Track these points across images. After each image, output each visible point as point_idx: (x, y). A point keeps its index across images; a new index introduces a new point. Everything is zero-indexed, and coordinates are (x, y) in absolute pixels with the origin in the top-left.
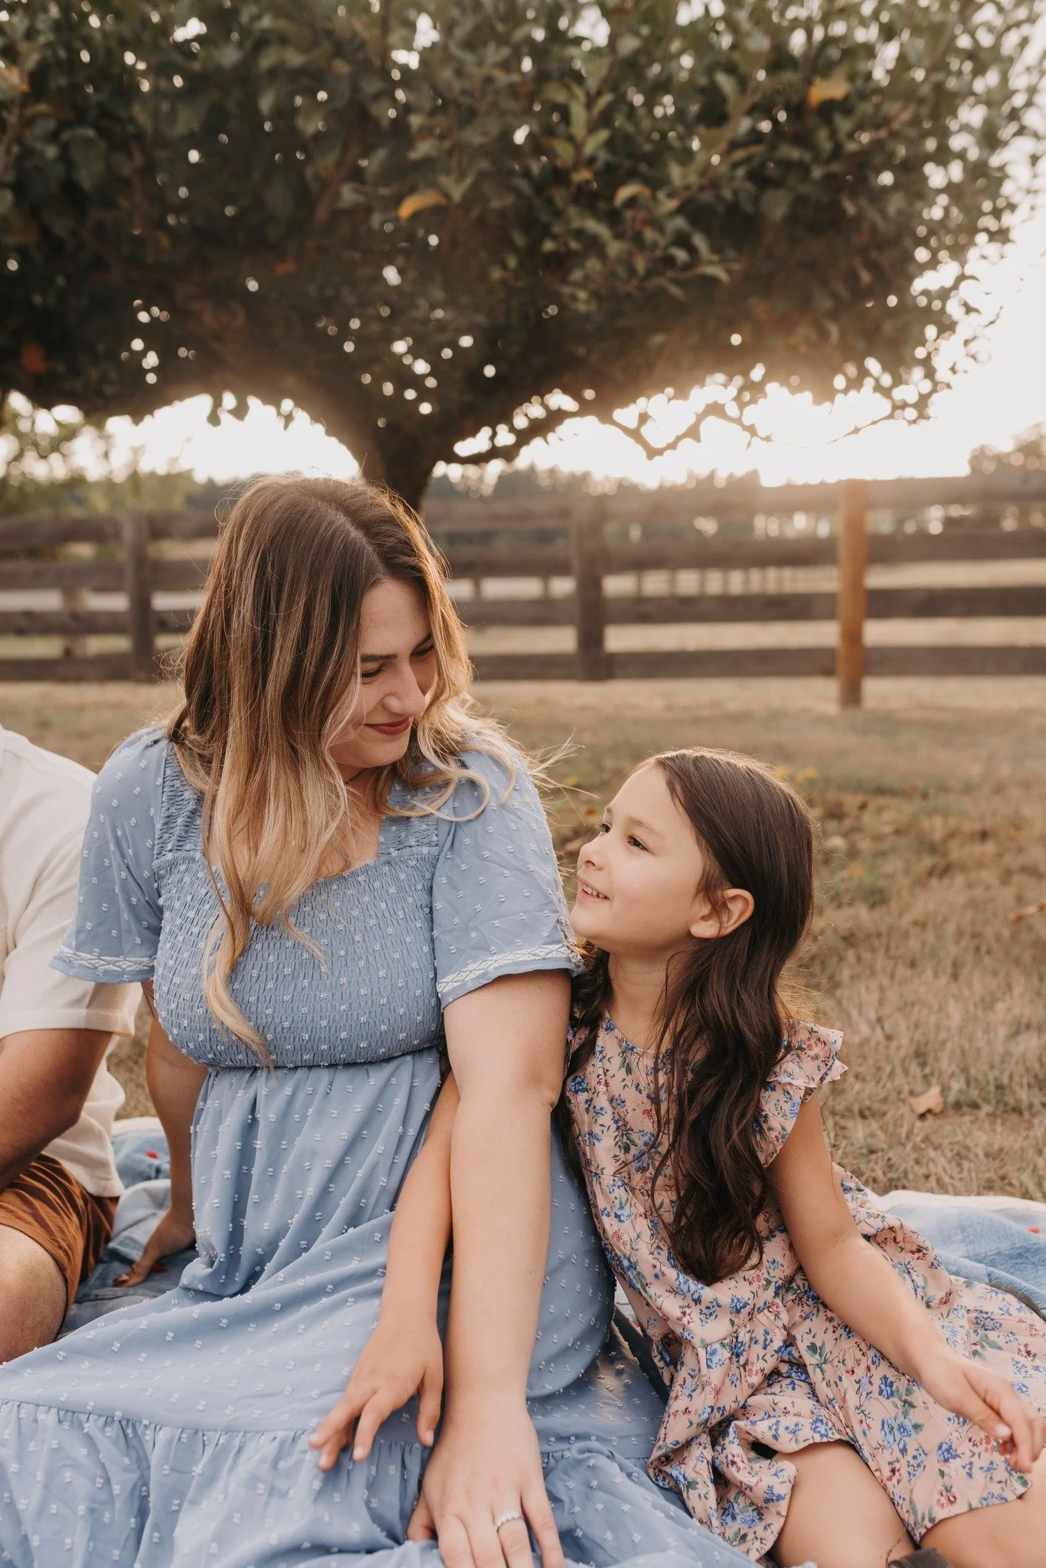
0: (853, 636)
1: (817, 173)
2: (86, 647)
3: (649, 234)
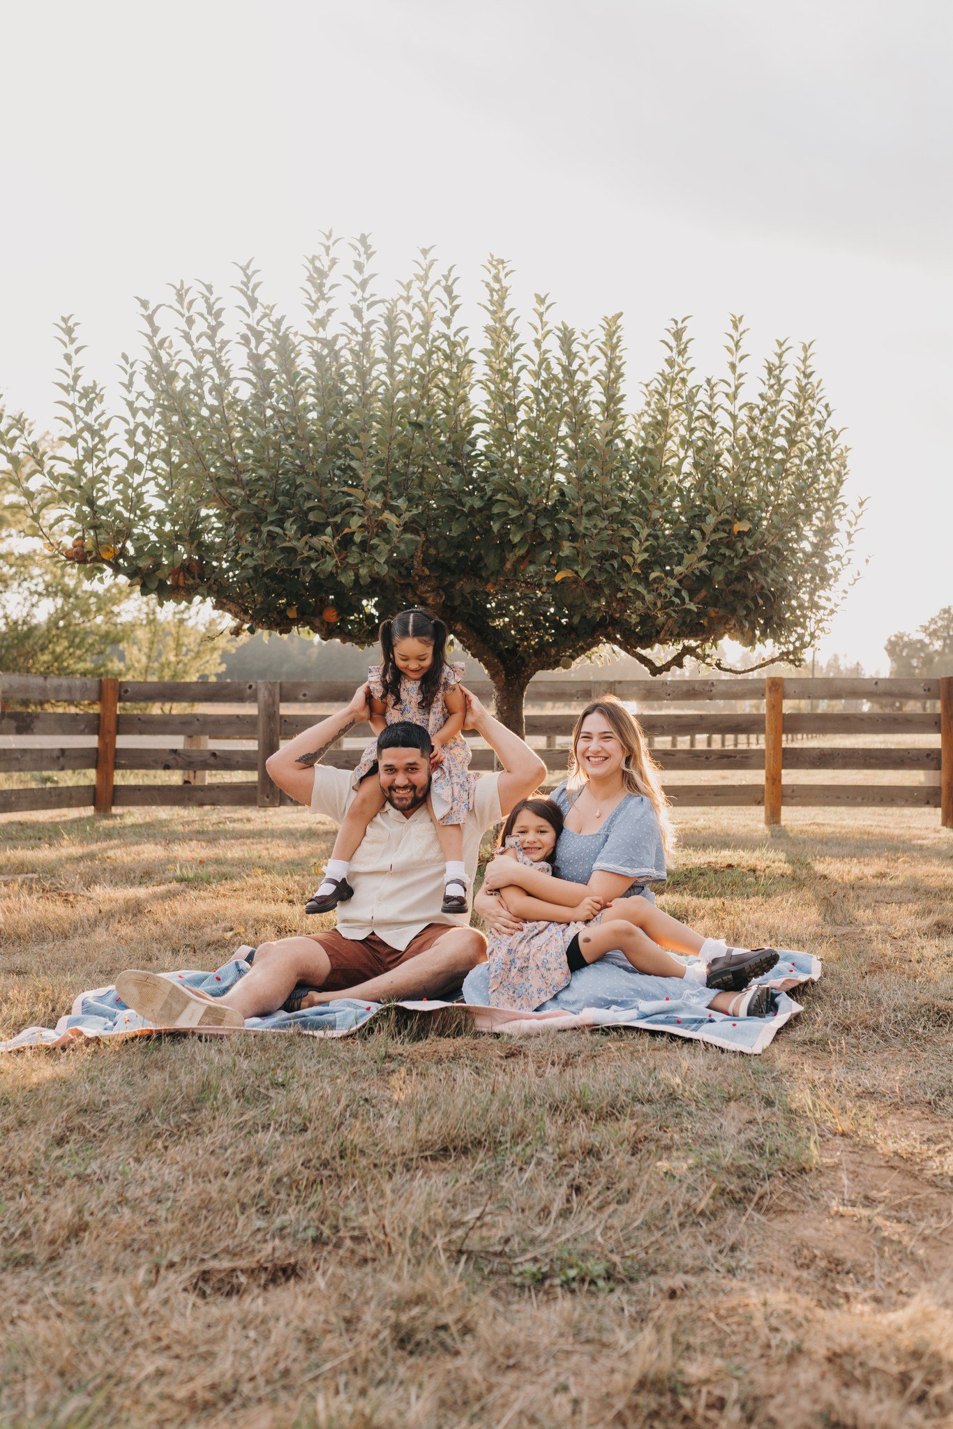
0: (774, 779)
2: (203, 779)
3: (663, 592)
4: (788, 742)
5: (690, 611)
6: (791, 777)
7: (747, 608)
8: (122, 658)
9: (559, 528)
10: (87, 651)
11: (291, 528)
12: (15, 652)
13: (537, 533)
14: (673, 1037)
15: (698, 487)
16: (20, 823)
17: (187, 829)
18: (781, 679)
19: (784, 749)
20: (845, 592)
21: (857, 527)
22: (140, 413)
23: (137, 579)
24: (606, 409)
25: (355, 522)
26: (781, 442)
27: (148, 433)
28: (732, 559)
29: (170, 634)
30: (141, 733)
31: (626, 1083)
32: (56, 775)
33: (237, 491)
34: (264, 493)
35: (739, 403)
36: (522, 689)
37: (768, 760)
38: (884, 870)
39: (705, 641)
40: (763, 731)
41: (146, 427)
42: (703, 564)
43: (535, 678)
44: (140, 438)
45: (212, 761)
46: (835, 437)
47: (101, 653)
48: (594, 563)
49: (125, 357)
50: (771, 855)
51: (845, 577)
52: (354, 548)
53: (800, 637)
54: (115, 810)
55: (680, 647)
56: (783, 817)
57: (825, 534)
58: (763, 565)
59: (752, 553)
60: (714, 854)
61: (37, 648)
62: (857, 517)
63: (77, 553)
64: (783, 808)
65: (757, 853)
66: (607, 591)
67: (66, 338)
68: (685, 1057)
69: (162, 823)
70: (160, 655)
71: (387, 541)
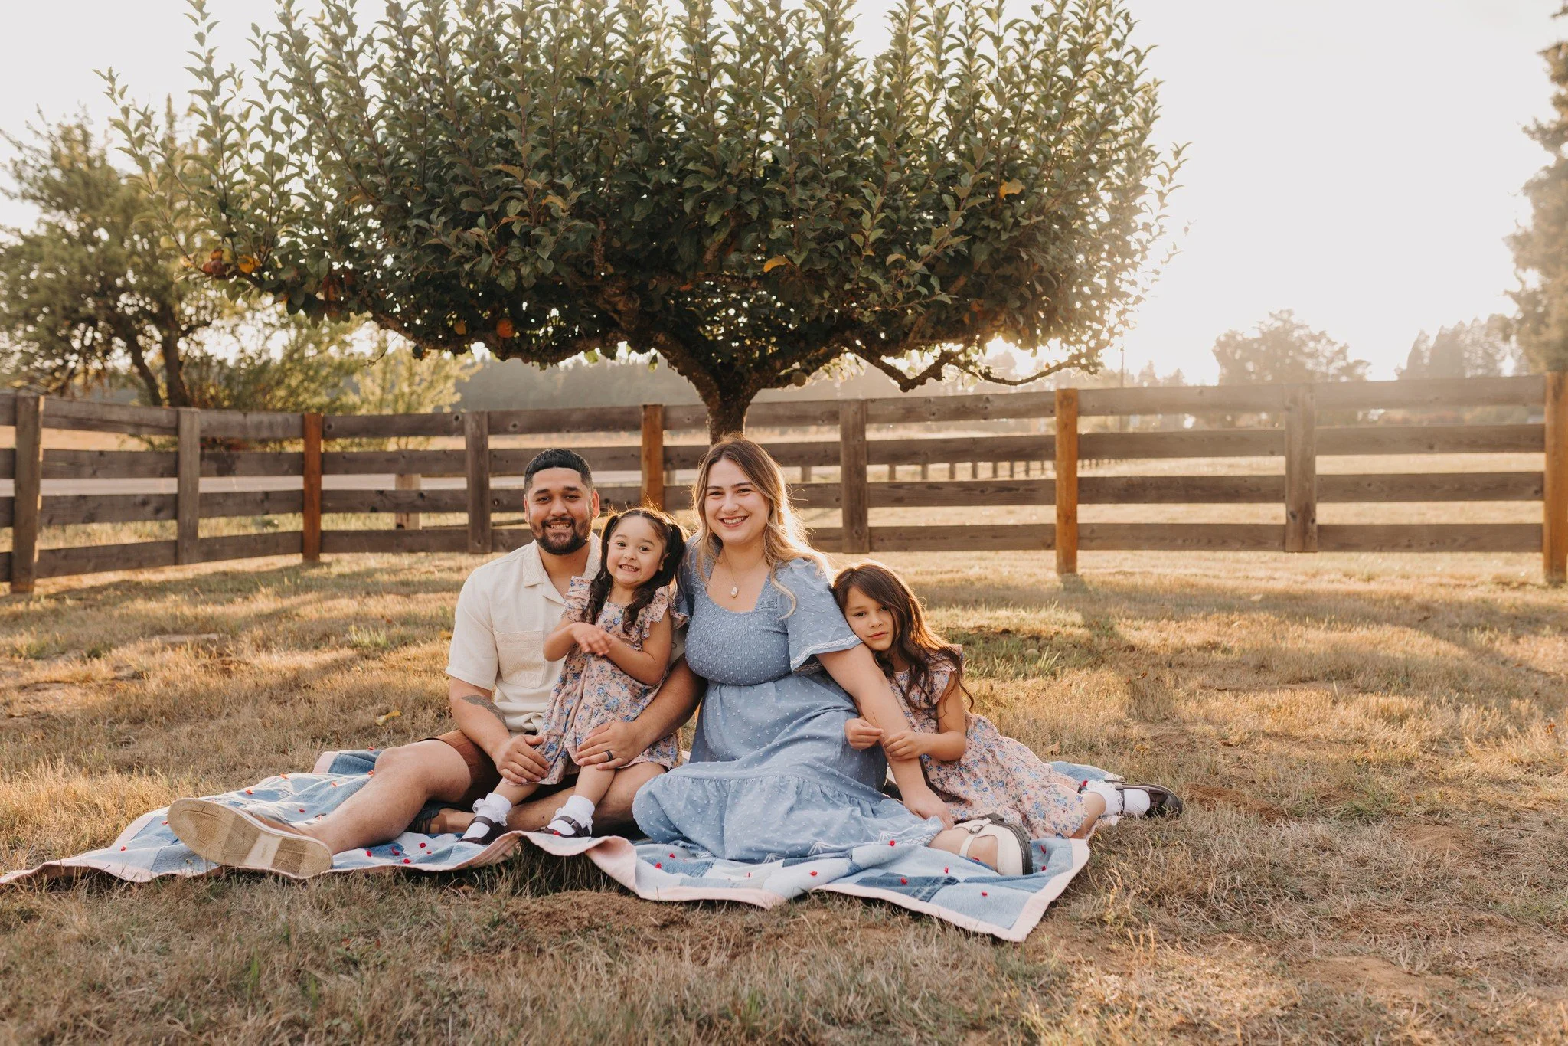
0: (1068, 516)
1: (1004, 237)
2: (417, 522)
3: (905, 280)
4: (1086, 470)
5: (943, 304)
6: (1088, 514)
7: (1021, 297)
8: (356, 391)
9: (768, 202)
10: (322, 384)
11: (439, 222)
12: (252, 388)
13: (739, 209)
14: (896, 909)
15: (952, 141)
16: (225, 574)
17: (393, 578)
18: (1076, 391)
19: (1080, 479)
20: (1156, 272)
21: (1173, 184)
22: (278, 96)
23: (282, 294)
24: (825, 39)
25: (513, 208)
26: (1065, 71)
27: (288, 119)
28: (998, 233)
29: (402, 363)
30: (347, 472)
31: (816, 987)
32: (276, 519)
33: (379, 179)
34: (410, 180)
35: (1005, 20)
36: (742, 413)
37: (1060, 493)
38: (1213, 638)
39: (968, 343)
40: (1052, 456)
41: (284, 111)
42: (956, 241)
43: (756, 399)
44: (278, 126)
45: (419, 502)
46: (1139, 59)
47: (335, 386)
48: (813, 245)
49: (256, 29)
50: (1062, 615)
51: (1157, 250)
52: (514, 243)
53: (1096, 334)
54: (325, 557)
55: (937, 351)
56: (1079, 563)
57: (1127, 193)
58: (1041, 238)
59: (1024, 222)
60: (988, 614)
61: (273, 383)
62: (1172, 172)
63: (215, 267)
64: (1080, 554)
65: (1043, 614)
66: (831, 282)
67: (197, 15)
68: (909, 943)
69: (370, 573)
70: (393, 386)
71: (553, 232)
